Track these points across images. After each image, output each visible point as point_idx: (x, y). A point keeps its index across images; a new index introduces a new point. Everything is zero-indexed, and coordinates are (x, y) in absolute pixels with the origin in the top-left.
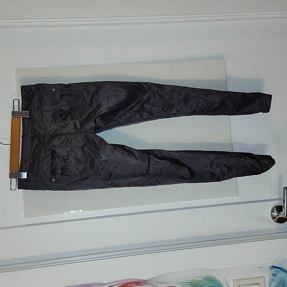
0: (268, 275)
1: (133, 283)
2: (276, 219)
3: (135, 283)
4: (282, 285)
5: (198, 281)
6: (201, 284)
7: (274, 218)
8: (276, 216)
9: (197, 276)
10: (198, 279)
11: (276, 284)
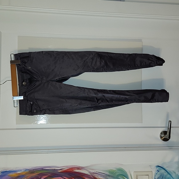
0: (154, 171)
1: (76, 168)
2: (162, 139)
3: (77, 168)
4: (161, 177)
5: (113, 170)
6: (115, 172)
7: (161, 137)
8: (162, 137)
9: (113, 168)
10: (113, 169)
11: (158, 176)
